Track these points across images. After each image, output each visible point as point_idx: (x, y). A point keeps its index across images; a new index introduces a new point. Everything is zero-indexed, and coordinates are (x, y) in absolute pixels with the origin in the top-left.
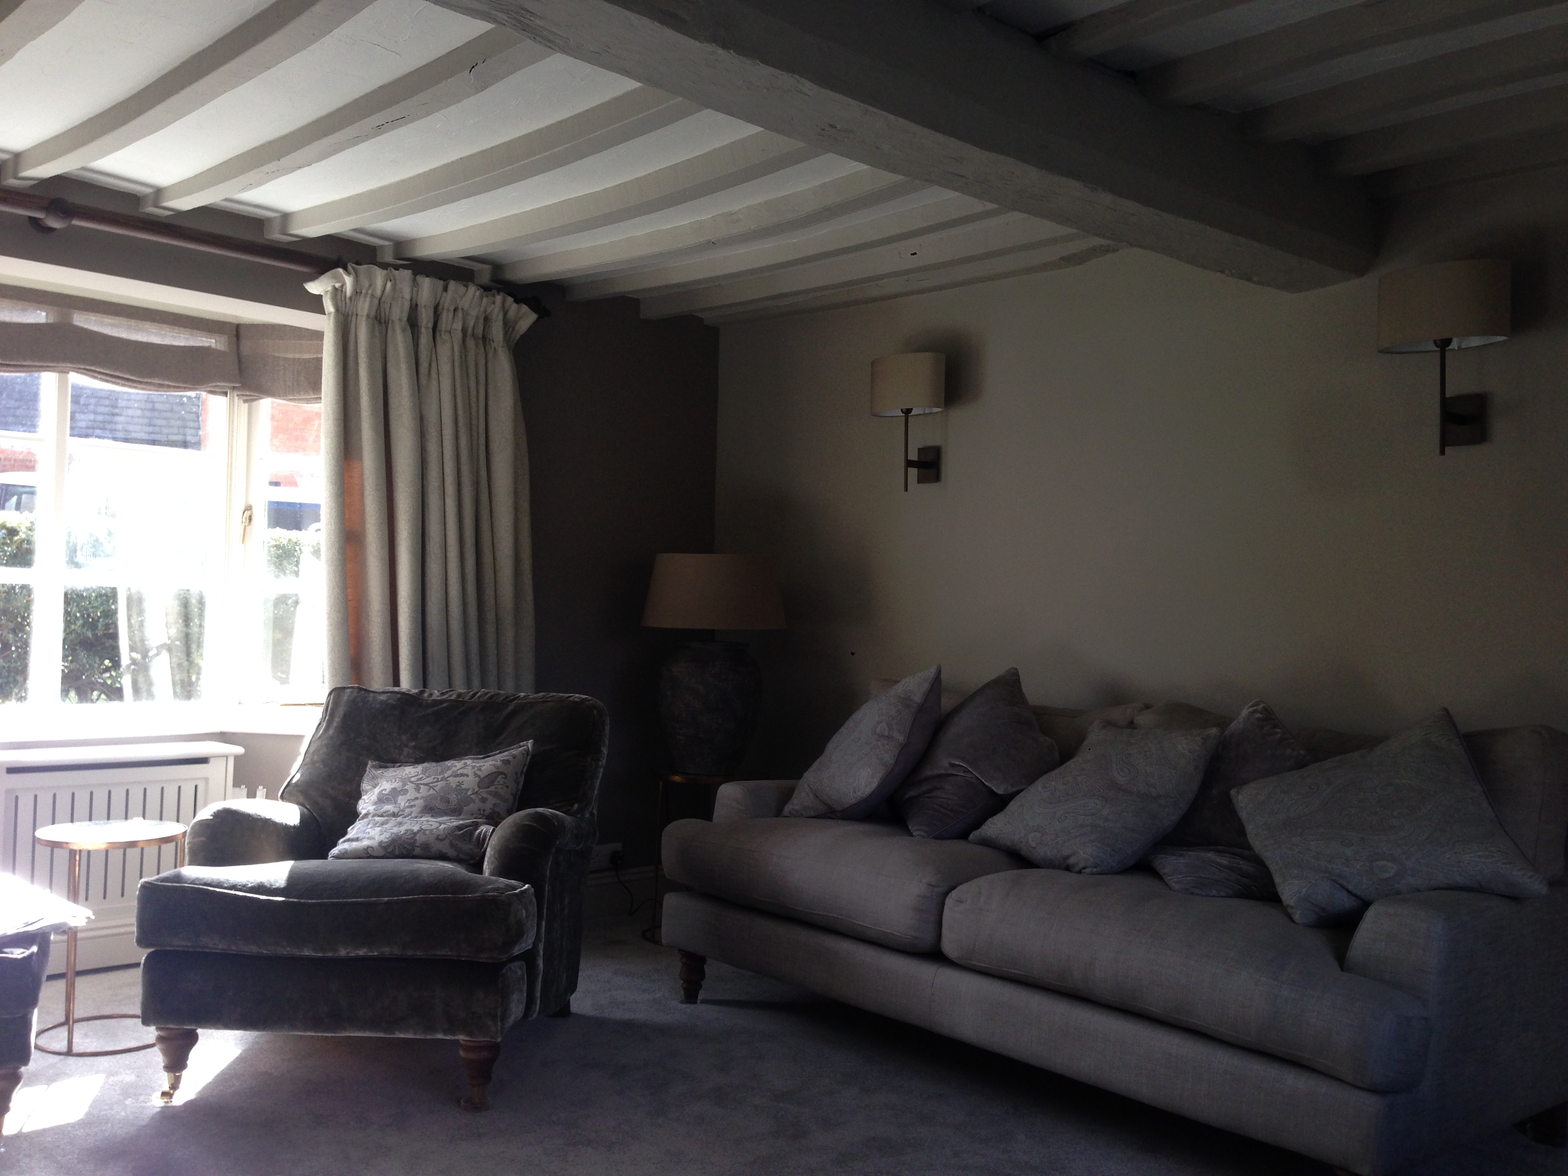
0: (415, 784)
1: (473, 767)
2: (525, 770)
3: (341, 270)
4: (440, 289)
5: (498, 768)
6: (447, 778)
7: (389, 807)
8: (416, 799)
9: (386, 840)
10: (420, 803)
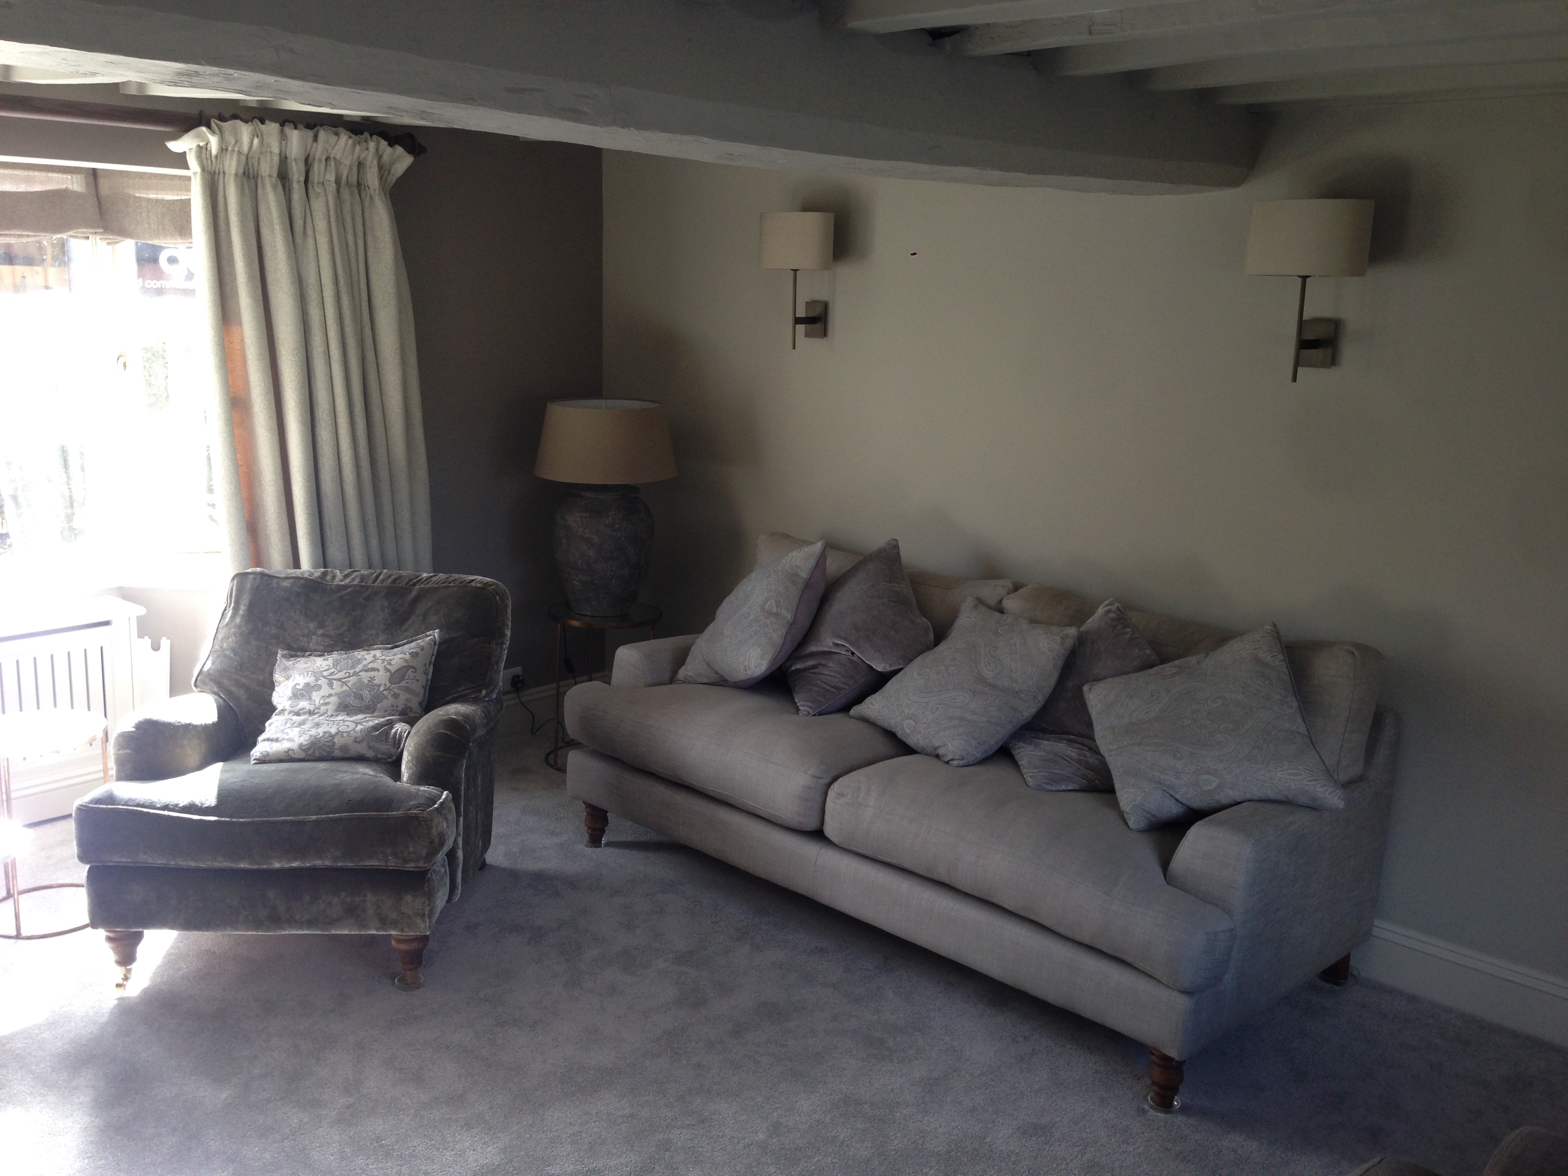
0: (327, 679)
1: (383, 661)
2: (433, 661)
3: (204, 129)
4: (310, 140)
5: (406, 661)
6: (359, 672)
7: (304, 704)
8: (330, 695)
9: (306, 743)
10: (334, 700)
